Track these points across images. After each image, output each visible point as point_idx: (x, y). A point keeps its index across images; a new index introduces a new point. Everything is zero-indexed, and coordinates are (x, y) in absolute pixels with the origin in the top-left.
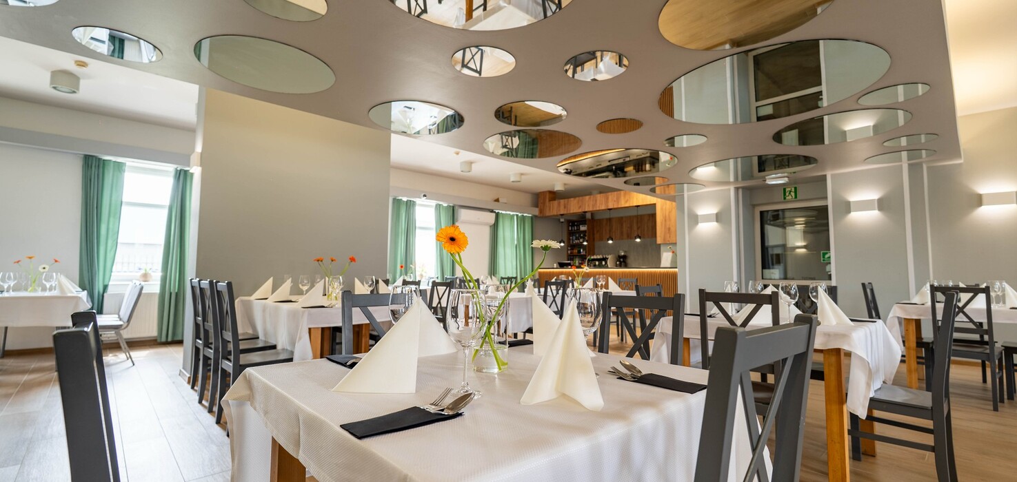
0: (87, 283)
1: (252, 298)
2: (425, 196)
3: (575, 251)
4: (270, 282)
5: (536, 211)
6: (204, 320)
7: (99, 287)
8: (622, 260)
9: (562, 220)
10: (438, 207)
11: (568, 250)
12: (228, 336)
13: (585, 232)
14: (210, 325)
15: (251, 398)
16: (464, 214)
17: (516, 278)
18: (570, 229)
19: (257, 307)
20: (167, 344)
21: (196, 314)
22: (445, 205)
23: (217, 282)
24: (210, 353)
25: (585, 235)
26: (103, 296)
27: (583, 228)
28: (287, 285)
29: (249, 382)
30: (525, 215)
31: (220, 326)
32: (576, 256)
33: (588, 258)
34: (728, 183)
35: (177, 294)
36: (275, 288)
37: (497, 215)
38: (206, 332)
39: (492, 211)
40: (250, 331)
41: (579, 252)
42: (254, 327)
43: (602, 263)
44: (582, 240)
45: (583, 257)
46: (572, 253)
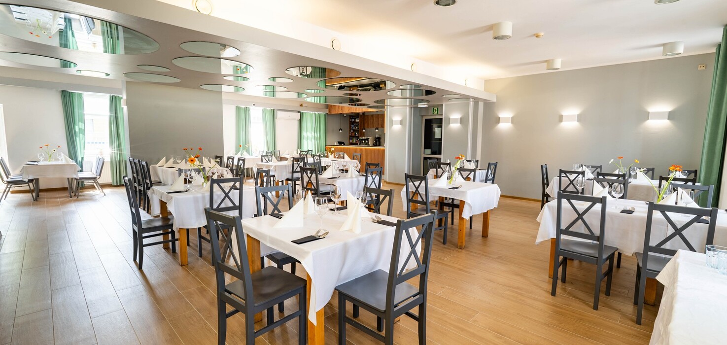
0: (73, 155)
1: (157, 165)
2: (254, 105)
3: (353, 134)
4: (164, 159)
5: (327, 111)
6: (137, 175)
7: (79, 159)
8: (377, 140)
9: (345, 115)
10: (264, 110)
11: (350, 133)
12: (148, 181)
13: (358, 122)
14: (140, 178)
15: (154, 193)
16: (280, 114)
17: (312, 151)
18: (349, 121)
19: (159, 169)
20: (117, 186)
21: (133, 173)
22: (269, 109)
23: (141, 161)
24: (142, 188)
25: (358, 125)
26: (82, 163)
27: (357, 120)
28: (172, 160)
29: (153, 189)
30: (320, 113)
31: (144, 177)
32: (354, 137)
33: (360, 138)
34: (406, 106)
35: (119, 162)
36: (167, 161)
37: (302, 114)
38: (139, 180)
39: (299, 112)
40: (158, 180)
41: (355, 134)
42: (159, 178)
43: (365, 142)
44: (357, 128)
45: (357, 138)
46: (351, 135)
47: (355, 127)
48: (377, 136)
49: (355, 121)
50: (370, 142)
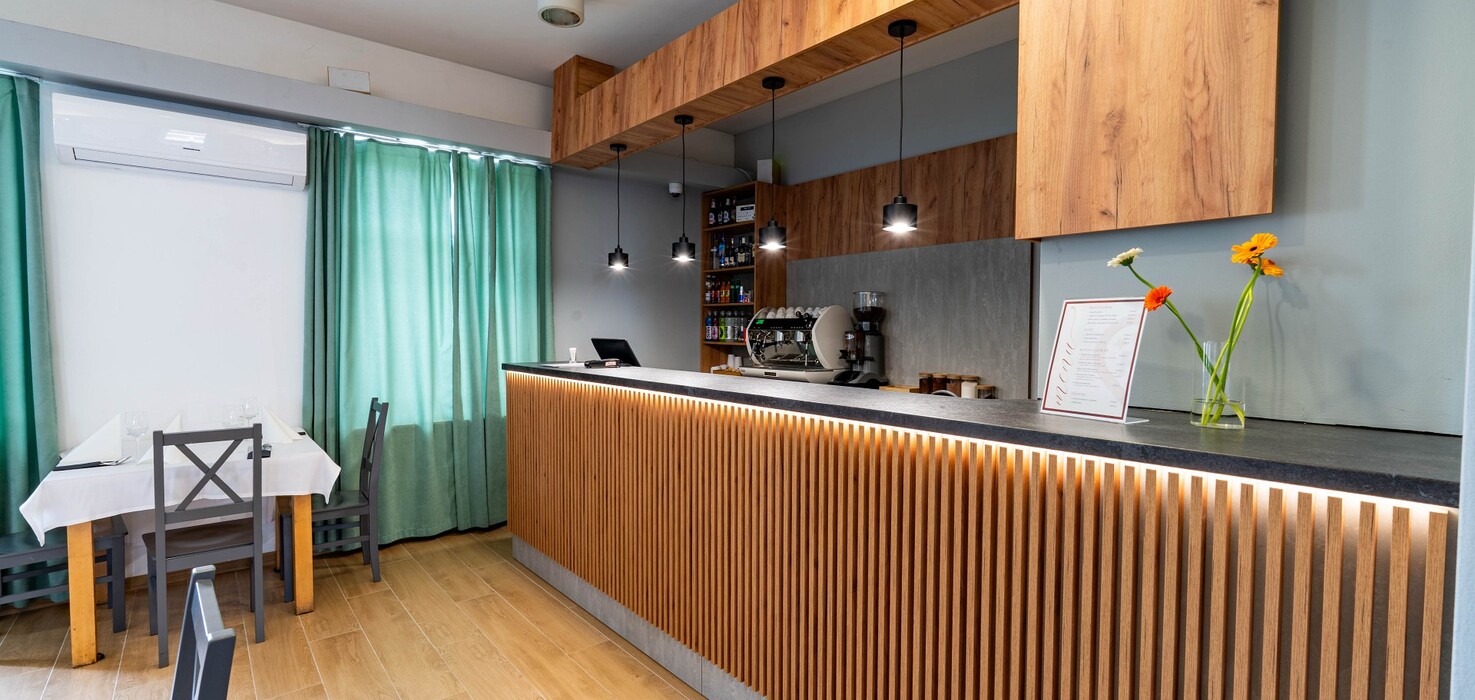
3: (725, 294)
8: (866, 325)
11: (705, 290)
13: (751, 230)
18: (712, 220)
27: (746, 218)
32: (726, 309)
33: (760, 314)
41: (735, 296)
43: (794, 337)
44: (741, 258)
45: (747, 312)
46: (715, 299)
47: (730, 253)
48: (869, 301)
49: (733, 221)
50: (825, 342)
